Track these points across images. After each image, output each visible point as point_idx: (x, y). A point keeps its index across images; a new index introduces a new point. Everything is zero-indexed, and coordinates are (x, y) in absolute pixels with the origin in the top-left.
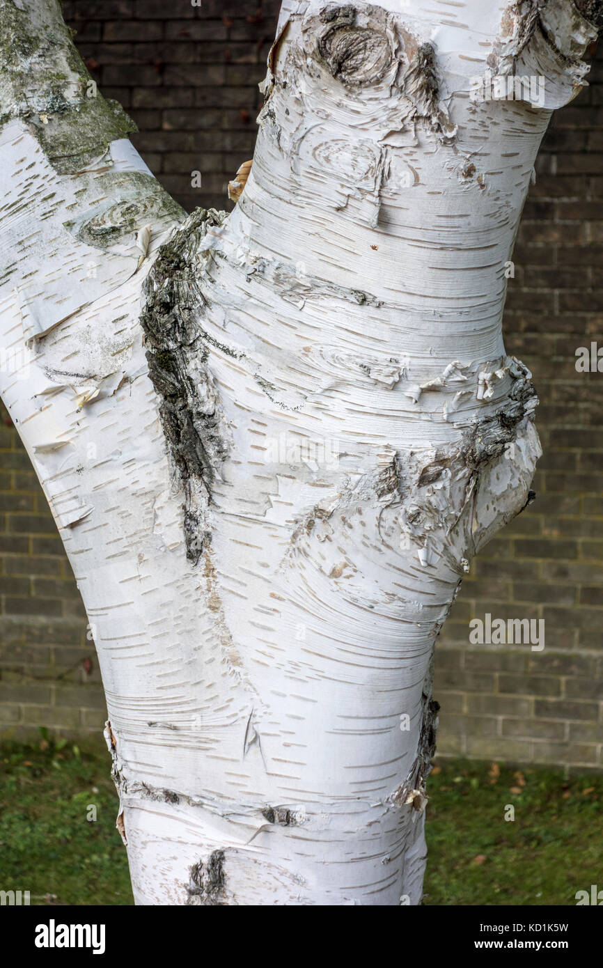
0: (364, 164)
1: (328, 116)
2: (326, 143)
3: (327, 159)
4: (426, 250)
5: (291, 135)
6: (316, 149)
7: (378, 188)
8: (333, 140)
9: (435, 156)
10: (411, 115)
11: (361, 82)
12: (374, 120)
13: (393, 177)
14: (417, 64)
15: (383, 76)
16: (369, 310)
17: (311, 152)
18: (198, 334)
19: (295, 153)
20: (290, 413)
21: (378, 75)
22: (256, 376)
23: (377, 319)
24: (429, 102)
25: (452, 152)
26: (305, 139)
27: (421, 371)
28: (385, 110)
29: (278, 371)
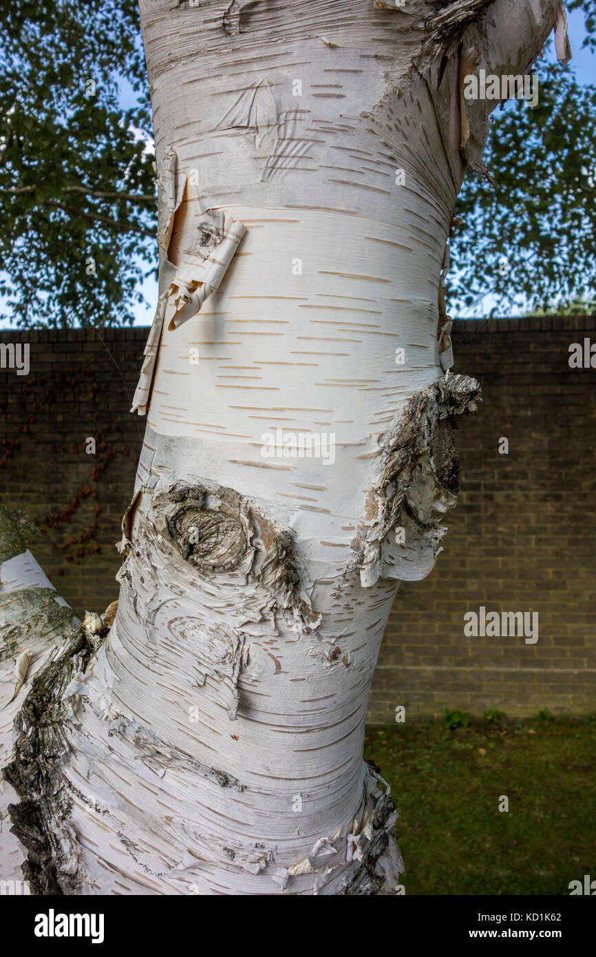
0: (221, 648)
1: (182, 592)
2: (181, 618)
3: (182, 634)
4: (289, 735)
5: (146, 605)
6: (171, 622)
7: (236, 675)
8: (188, 617)
9: (298, 645)
10: (270, 605)
11: (214, 567)
12: (230, 605)
13: (252, 664)
14: (275, 555)
15: (238, 563)
16: (233, 792)
17: (166, 625)
18: (62, 785)
19: (150, 622)
20: (154, 878)
21: (233, 561)
22: (120, 835)
23: (239, 802)
24: (289, 593)
25: (316, 639)
26: (160, 611)
27: (289, 853)
28: (241, 597)
29: (140, 832)
